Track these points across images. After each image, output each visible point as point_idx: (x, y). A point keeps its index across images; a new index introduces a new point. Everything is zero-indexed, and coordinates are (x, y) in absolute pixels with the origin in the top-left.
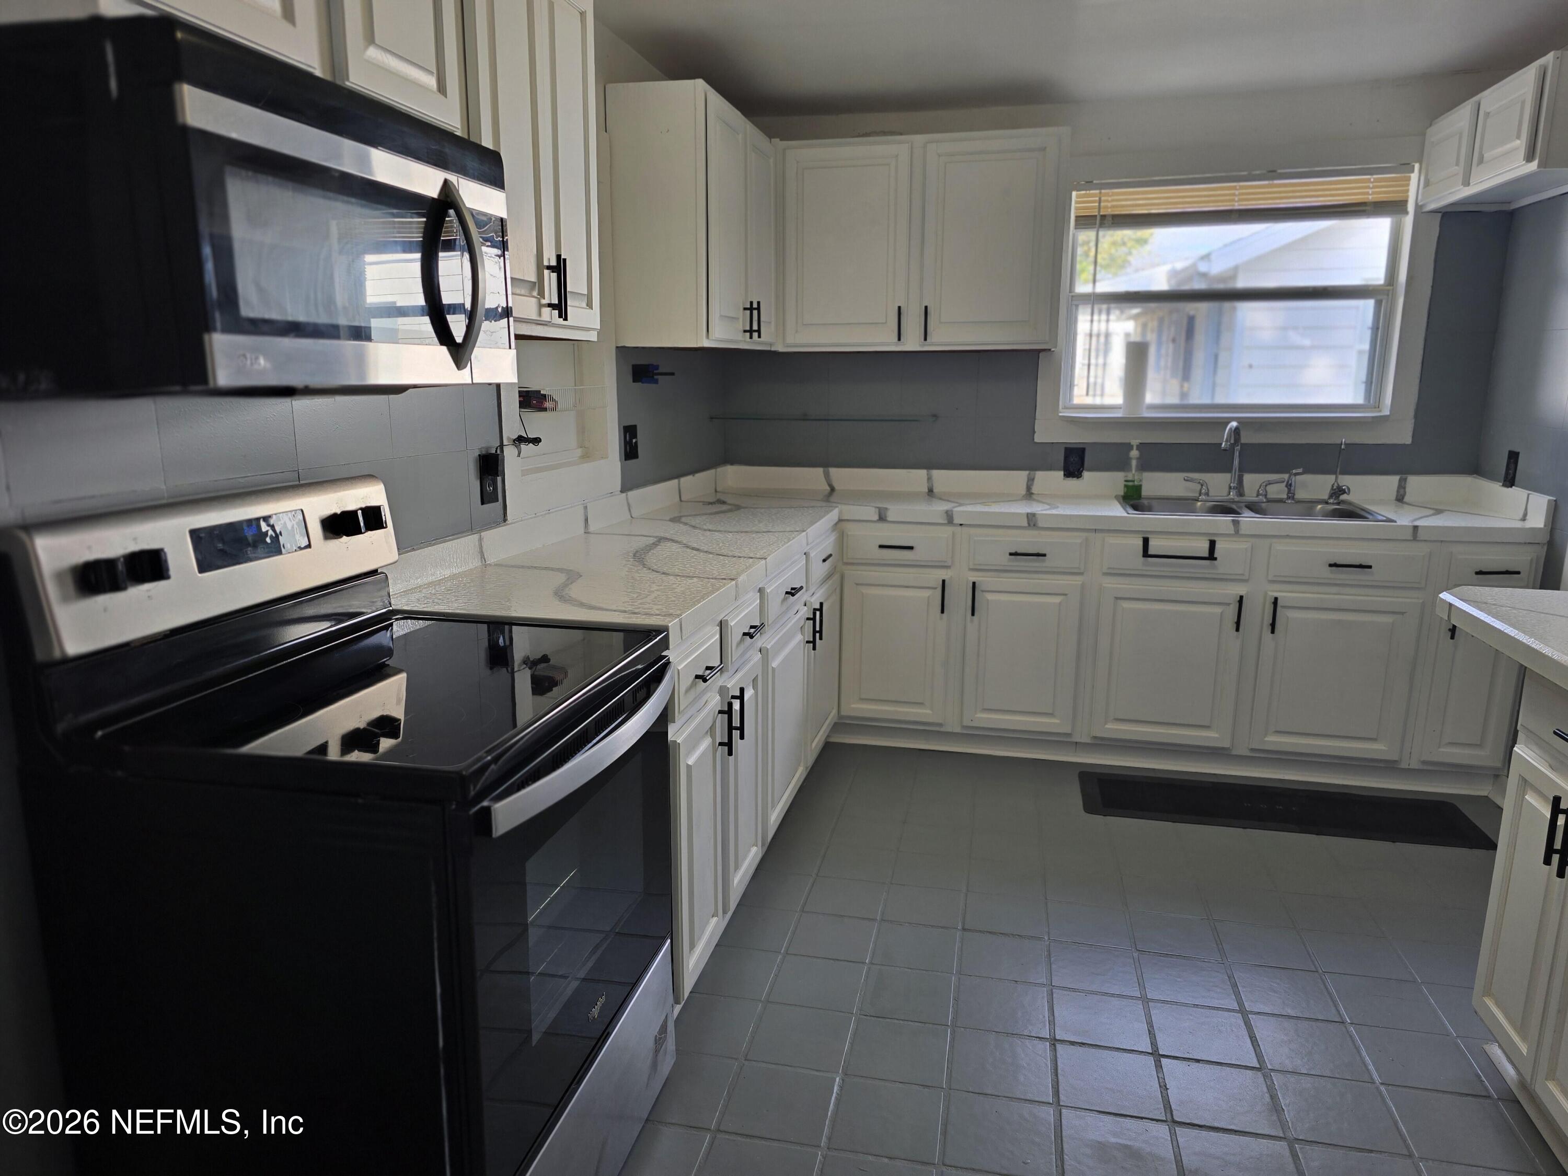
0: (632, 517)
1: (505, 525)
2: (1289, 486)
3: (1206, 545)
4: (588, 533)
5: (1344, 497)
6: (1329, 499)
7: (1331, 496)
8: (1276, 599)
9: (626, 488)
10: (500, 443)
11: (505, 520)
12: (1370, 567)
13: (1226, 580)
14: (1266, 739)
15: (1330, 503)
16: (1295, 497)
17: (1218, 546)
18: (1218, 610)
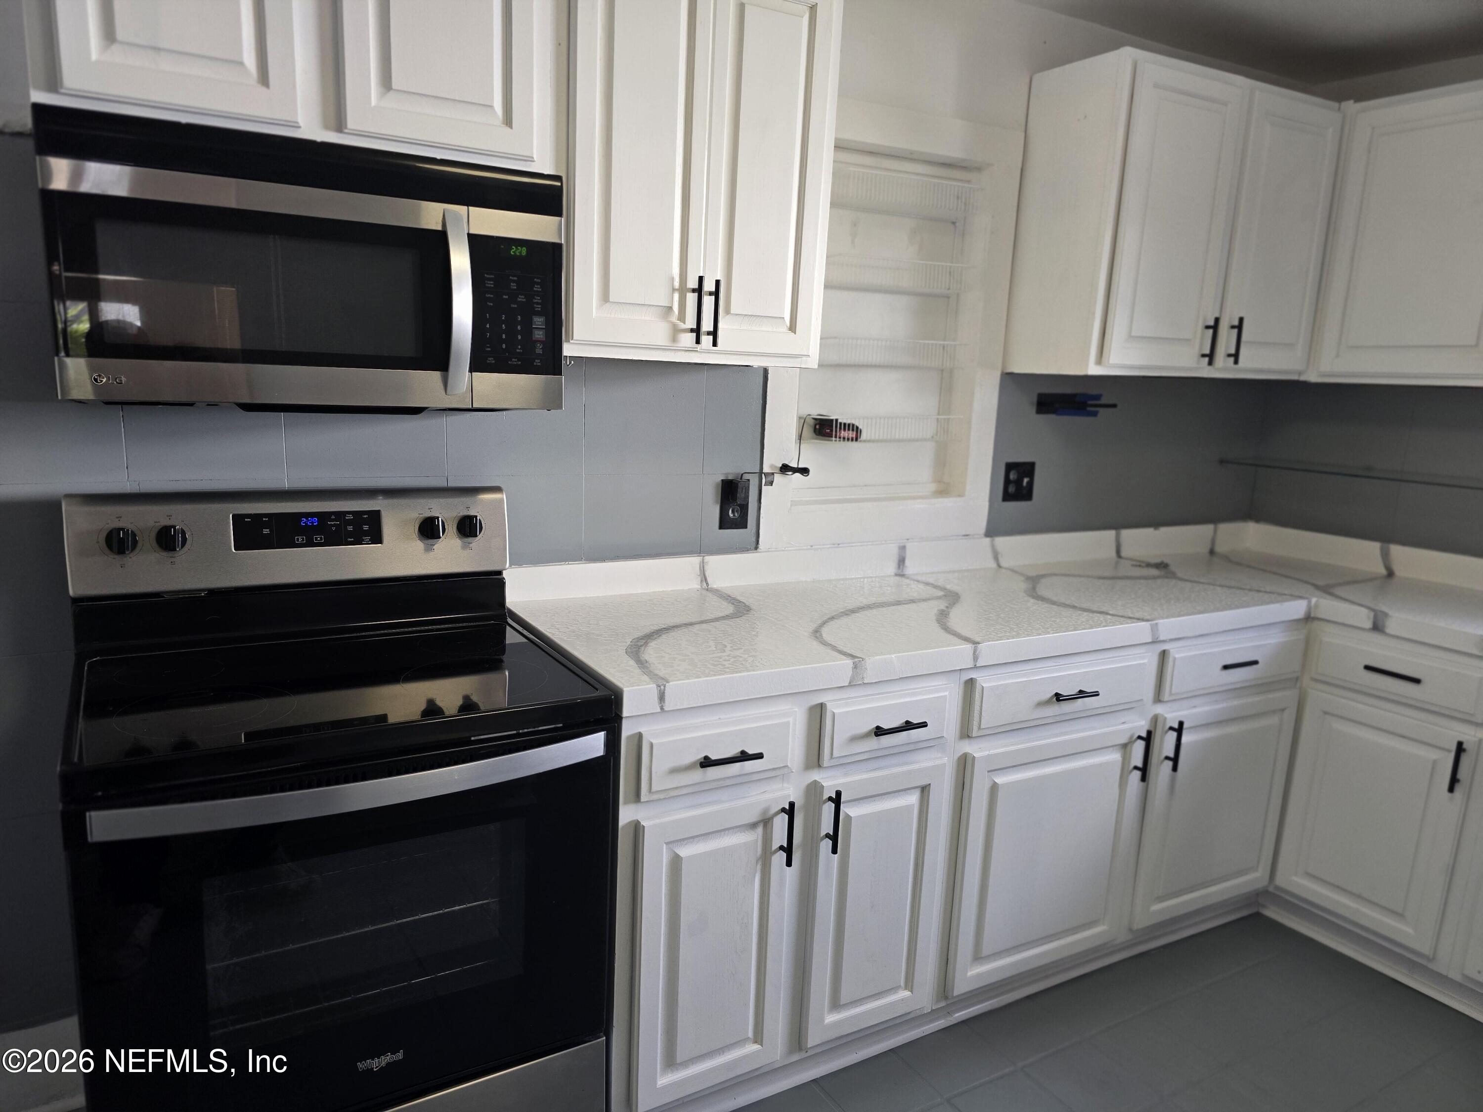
0: (999, 566)
1: (756, 552)
4: (903, 576)
9: (991, 532)
10: (760, 470)
11: (756, 548)
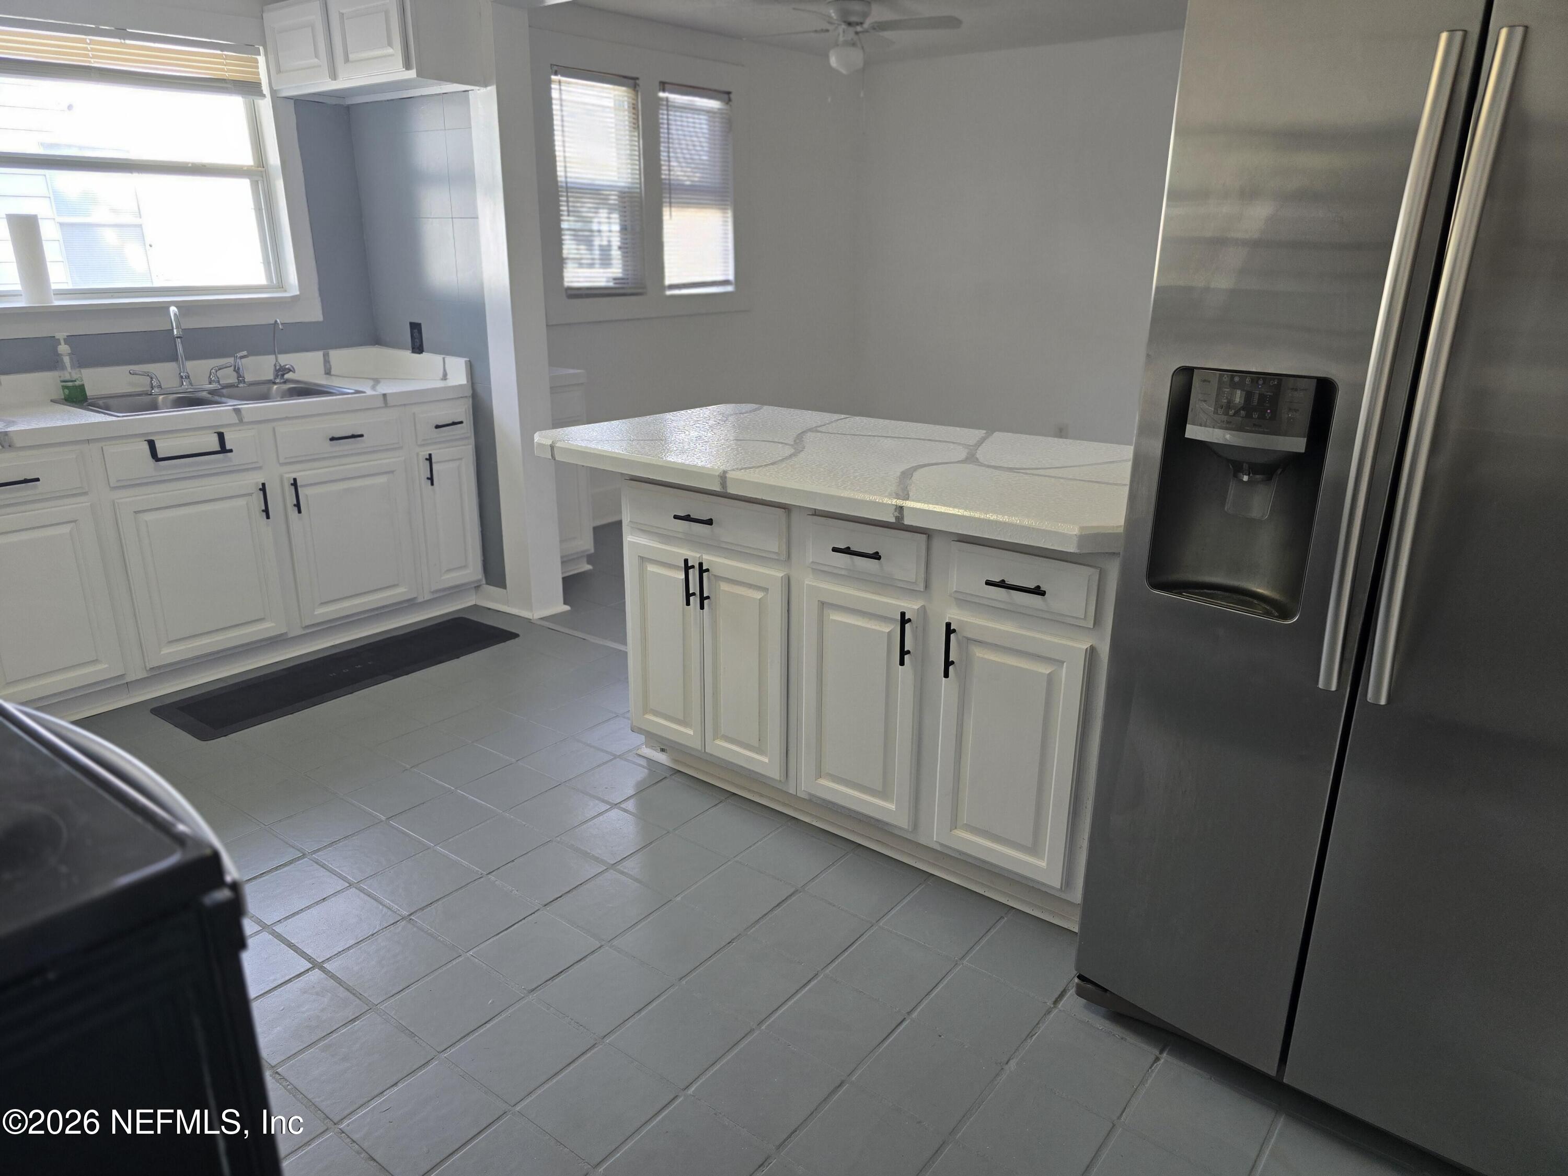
2: (237, 370)
3: (215, 438)
5: (288, 376)
6: (275, 379)
7: (276, 376)
8: (295, 480)
12: (361, 436)
13: (247, 470)
14: (316, 613)
15: (278, 383)
16: (246, 380)
17: (227, 437)
18: (242, 502)
